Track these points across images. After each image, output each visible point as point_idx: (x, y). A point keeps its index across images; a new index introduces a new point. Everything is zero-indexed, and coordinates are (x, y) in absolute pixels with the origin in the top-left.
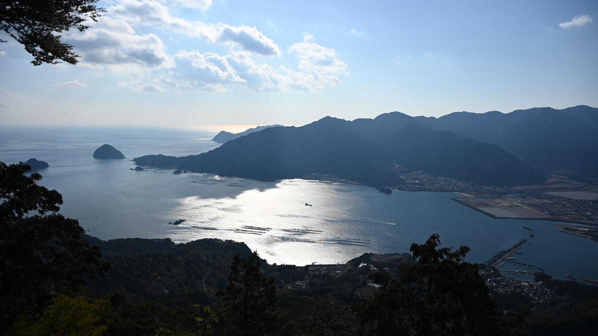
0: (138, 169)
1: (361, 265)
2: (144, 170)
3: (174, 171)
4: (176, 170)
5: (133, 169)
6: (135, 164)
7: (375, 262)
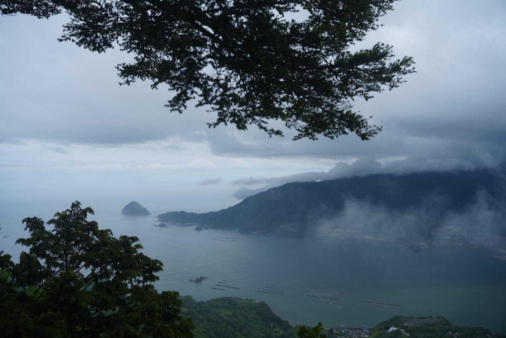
0: (162, 226)
1: (391, 329)
2: (167, 226)
3: (195, 227)
4: (197, 226)
5: (157, 226)
6: (159, 220)
7: (407, 327)
